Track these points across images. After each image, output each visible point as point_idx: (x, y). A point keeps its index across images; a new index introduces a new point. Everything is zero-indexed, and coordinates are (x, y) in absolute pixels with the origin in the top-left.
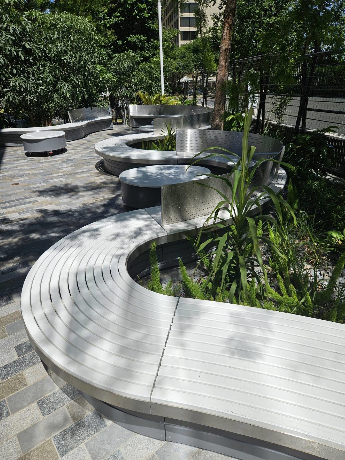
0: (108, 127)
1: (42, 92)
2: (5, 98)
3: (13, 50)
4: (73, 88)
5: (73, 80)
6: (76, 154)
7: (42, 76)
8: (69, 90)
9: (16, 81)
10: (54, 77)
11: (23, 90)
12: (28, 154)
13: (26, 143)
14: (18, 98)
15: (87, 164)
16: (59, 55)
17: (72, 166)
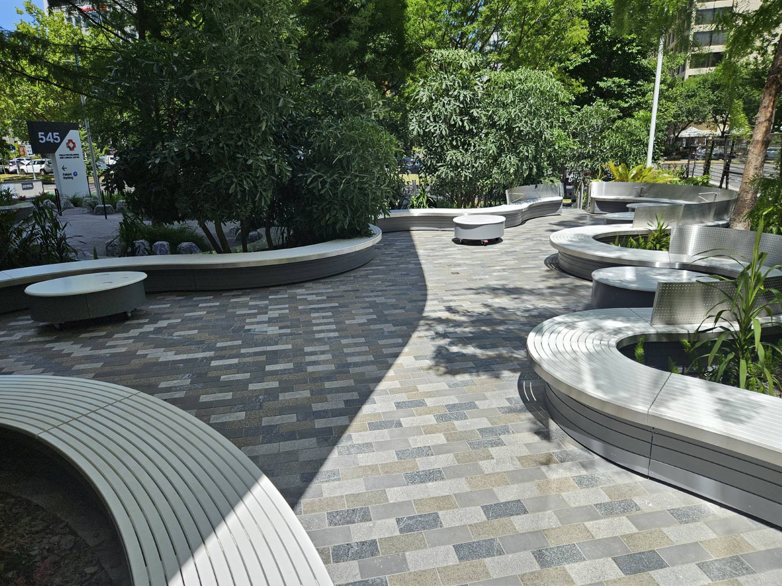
0: (555, 212)
1: (480, 166)
2: (437, 173)
3: (459, 119)
4: (519, 161)
5: (522, 152)
6: (516, 245)
7: (483, 148)
8: (514, 165)
9: (454, 154)
10: (498, 148)
11: (459, 164)
12: (456, 241)
13: (459, 228)
14: (452, 174)
15: (534, 258)
16: (510, 121)
17: (514, 259)
